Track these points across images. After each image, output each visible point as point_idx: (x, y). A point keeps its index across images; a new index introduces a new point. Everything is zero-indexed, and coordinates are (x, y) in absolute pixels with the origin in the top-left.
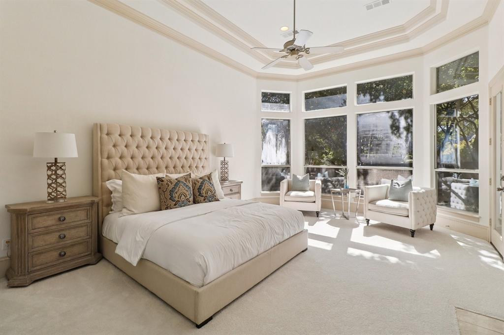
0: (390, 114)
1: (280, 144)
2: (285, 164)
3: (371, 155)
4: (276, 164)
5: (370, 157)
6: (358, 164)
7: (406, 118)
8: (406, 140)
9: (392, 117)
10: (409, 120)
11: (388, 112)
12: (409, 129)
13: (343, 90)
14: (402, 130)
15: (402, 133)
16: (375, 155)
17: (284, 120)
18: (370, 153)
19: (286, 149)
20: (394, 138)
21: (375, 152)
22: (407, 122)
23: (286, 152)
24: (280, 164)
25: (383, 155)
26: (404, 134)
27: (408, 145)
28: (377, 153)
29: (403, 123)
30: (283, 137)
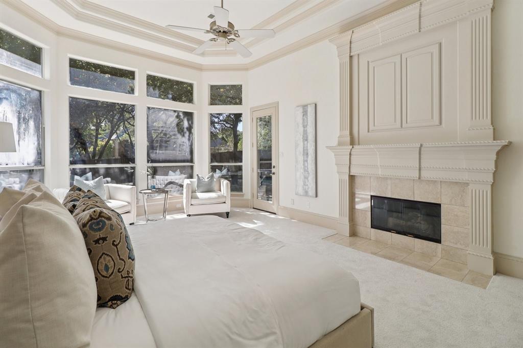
0: (176, 114)
1: (25, 130)
2: (33, 165)
3: (161, 152)
4: (17, 165)
5: (160, 154)
6: (148, 162)
7: (188, 120)
8: (189, 140)
9: (178, 117)
10: (190, 122)
11: (175, 111)
12: (190, 129)
13: (131, 75)
14: (185, 130)
15: (185, 133)
16: (164, 151)
17: (33, 89)
18: (159, 150)
19: (36, 138)
20: (179, 136)
21: (164, 148)
22: (189, 123)
23: (36, 143)
24: (26, 165)
25: (171, 152)
26: (187, 134)
27: (190, 144)
28: (166, 150)
29: (186, 124)
30: (31, 117)
